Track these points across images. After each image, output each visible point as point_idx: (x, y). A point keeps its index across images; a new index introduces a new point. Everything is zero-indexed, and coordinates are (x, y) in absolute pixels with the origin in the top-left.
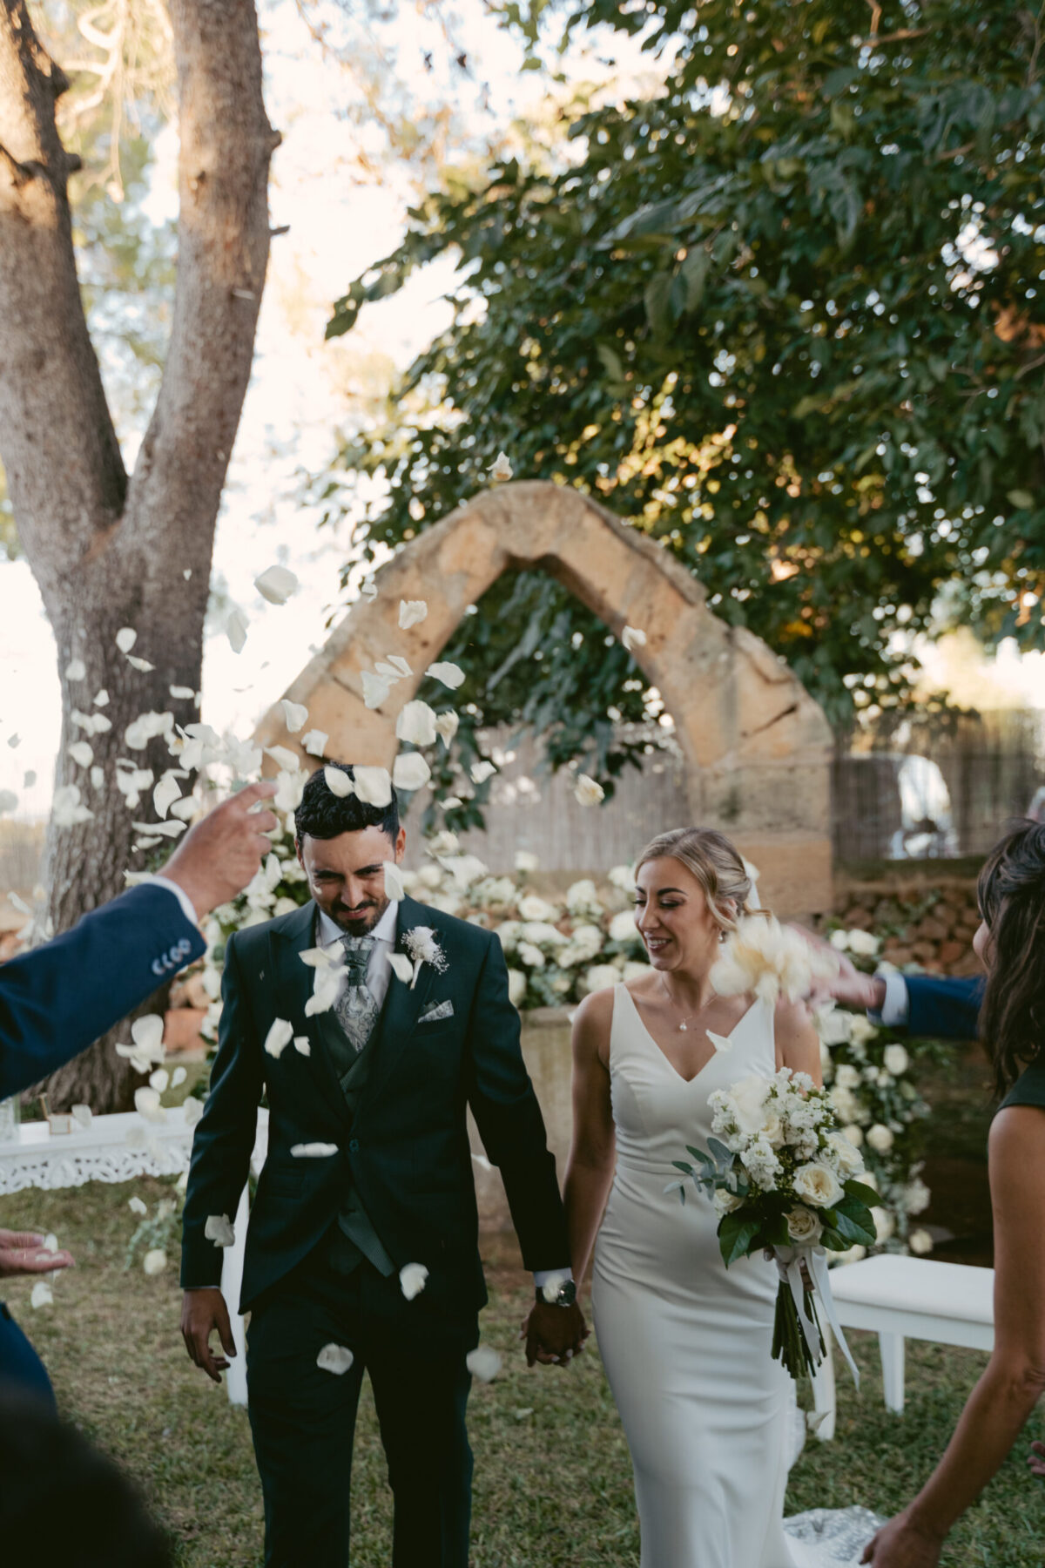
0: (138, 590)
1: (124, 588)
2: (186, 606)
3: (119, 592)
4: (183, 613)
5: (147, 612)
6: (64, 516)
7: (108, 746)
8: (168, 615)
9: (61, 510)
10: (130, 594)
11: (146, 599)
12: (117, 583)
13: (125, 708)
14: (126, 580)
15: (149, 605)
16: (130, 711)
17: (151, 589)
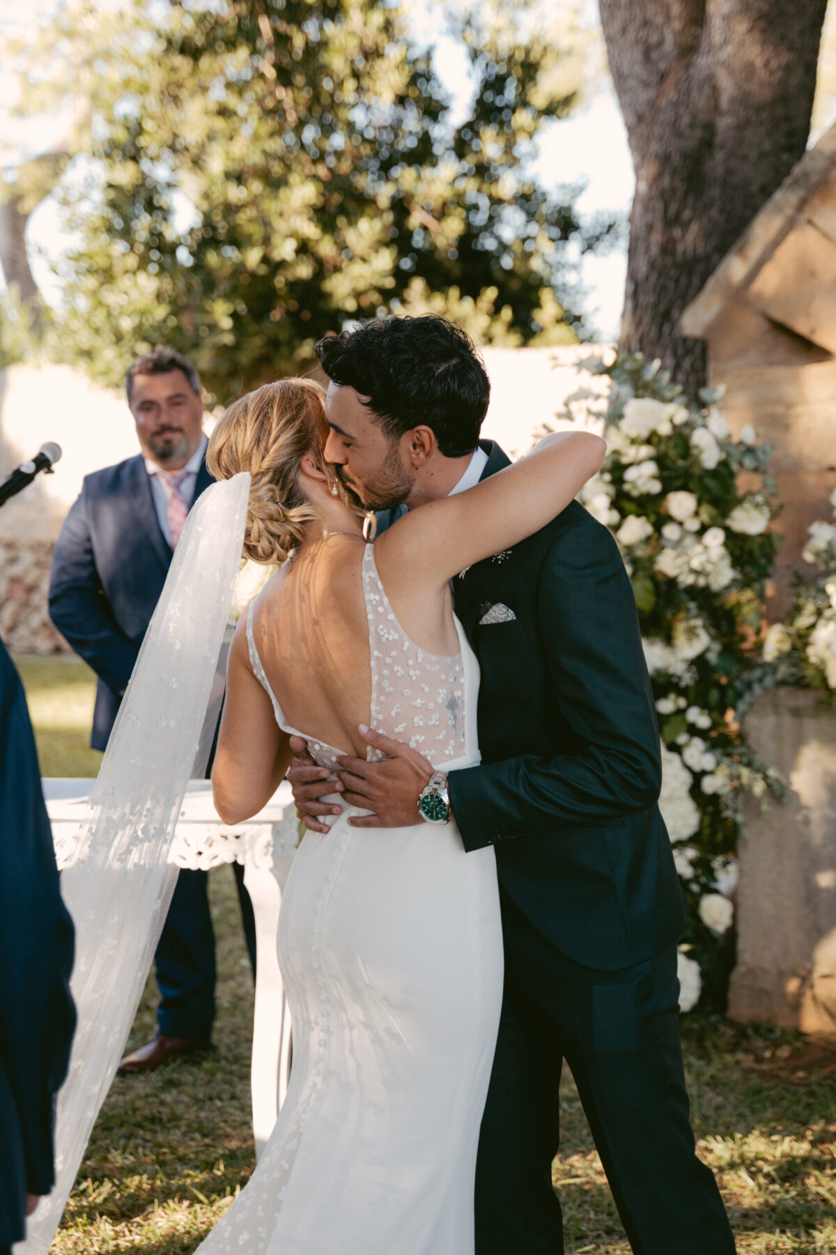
0: (709, 128)
1: (692, 126)
2: (767, 145)
3: (687, 132)
4: (762, 155)
5: (719, 156)
6: (646, 40)
7: (661, 327)
8: (744, 158)
9: (643, 34)
10: (698, 133)
11: (719, 139)
12: (686, 120)
13: (683, 280)
14: (694, 116)
15: (722, 147)
16: (689, 285)
17: (724, 123)
